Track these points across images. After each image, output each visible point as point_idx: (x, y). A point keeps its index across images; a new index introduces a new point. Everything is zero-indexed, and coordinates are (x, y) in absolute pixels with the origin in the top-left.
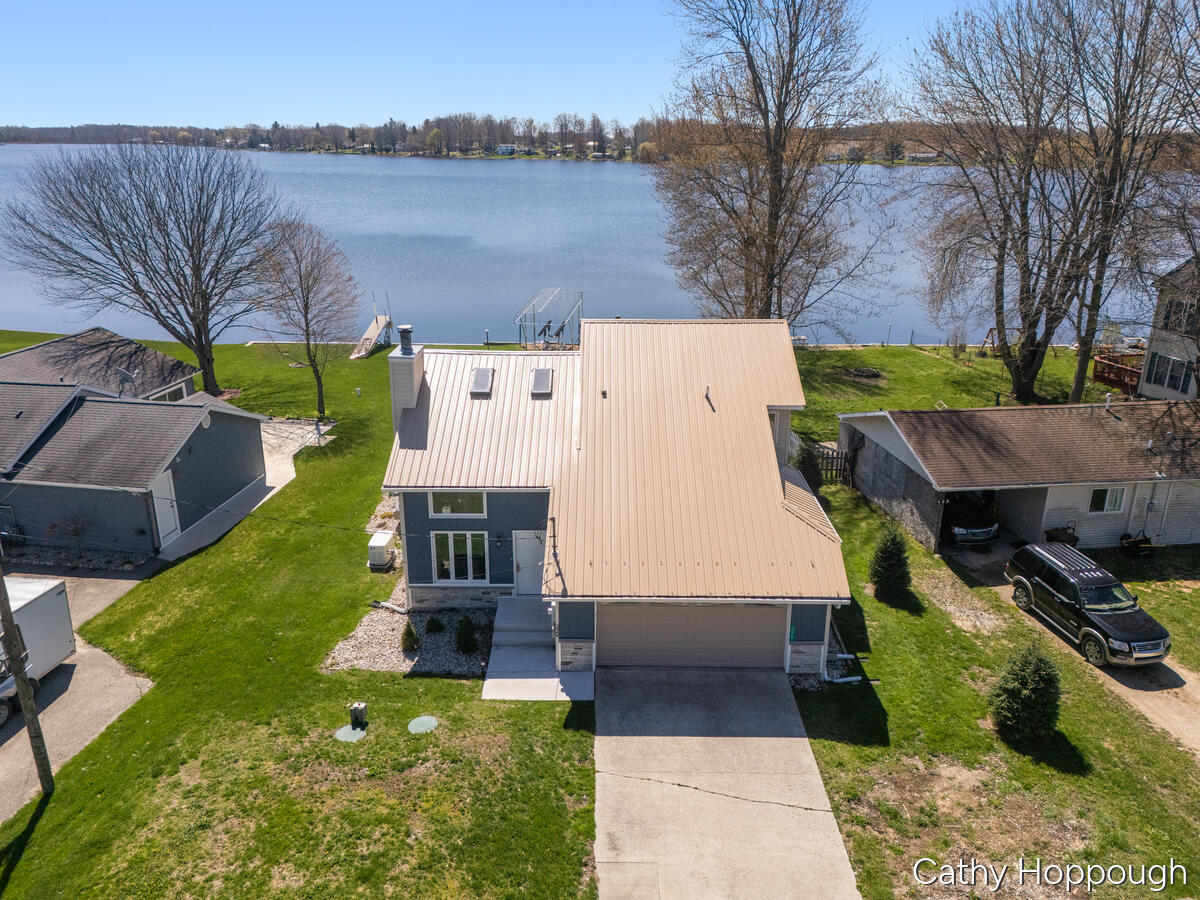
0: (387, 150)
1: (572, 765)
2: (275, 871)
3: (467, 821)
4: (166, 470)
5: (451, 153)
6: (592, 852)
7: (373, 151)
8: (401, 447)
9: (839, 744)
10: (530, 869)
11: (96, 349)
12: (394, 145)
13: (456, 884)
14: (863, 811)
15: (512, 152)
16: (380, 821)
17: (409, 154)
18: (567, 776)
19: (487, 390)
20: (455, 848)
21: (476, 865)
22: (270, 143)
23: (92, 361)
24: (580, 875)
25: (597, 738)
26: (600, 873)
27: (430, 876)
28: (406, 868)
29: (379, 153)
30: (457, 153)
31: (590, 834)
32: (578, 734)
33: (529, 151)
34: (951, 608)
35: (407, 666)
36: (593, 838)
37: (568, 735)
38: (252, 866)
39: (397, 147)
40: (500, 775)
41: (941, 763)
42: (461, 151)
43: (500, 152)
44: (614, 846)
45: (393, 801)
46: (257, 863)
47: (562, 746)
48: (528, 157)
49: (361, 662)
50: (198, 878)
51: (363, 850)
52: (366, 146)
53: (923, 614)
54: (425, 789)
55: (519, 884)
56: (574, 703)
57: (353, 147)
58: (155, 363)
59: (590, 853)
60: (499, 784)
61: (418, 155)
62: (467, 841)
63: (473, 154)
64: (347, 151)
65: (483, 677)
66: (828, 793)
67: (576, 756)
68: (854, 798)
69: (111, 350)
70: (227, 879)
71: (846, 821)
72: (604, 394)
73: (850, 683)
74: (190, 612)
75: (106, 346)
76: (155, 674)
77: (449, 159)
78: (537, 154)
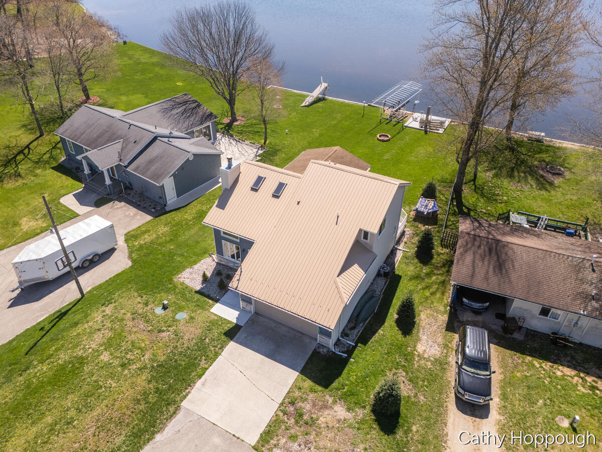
1: (215, 350)
2: (105, 352)
3: (163, 358)
4: (170, 177)
6: (196, 383)
8: (216, 206)
9: (309, 380)
10: (172, 381)
11: (181, 105)
13: (145, 378)
14: (291, 409)
16: (139, 348)
18: (209, 353)
19: (257, 189)
20: (153, 367)
21: (155, 374)
23: (177, 111)
24: (186, 389)
25: (231, 342)
26: (193, 391)
27: (139, 372)
28: (135, 367)
31: (200, 377)
32: (226, 338)
34: (424, 338)
35: (198, 287)
36: (200, 378)
37: (223, 337)
38: (101, 348)
40: (185, 345)
41: (340, 404)
44: (203, 385)
45: (147, 343)
46: (102, 348)
47: (217, 341)
49: (188, 280)
50: (87, 347)
51: (128, 356)
53: (407, 336)
54: (159, 342)
55: (164, 385)
56: (236, 324)
58: (201, 113)
59: (195, 383)
60: (183, 349)
62: (158, 366)
65: (217, 301)
66: (285, 397)
67: (219, 346)
68: (292, 403)
69: (187, 105)
70: (93, 350)
71: (280, 410)
72: (299, 203)
73: (342, 356)
74: (158, 238)
75: (186, 102)
76: (134, 261)
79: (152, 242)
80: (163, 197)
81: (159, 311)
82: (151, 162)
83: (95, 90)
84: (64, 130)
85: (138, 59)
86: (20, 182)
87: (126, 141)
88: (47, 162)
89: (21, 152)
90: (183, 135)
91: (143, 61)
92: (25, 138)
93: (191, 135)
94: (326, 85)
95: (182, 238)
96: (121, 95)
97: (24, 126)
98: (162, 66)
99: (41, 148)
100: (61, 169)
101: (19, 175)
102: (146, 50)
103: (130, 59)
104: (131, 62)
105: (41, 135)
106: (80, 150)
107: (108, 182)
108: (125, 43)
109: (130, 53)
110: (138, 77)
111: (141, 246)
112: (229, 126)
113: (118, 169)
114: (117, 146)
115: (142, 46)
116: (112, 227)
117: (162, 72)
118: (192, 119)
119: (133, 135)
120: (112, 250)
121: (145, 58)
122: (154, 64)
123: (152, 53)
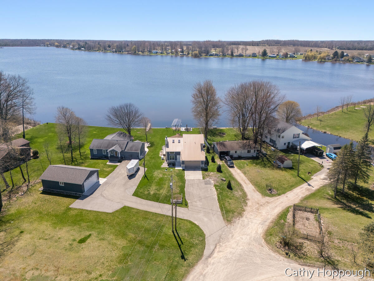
4: (140, 150)
7: (116, 52)
9: (204, 171)
12: (122, 50)
14: (204, 175)
15: (157, 53)
17: (127, 53)
19: (174, 142)
22: (85, 48)
23: (122, 136)
25: (185, 171)
29: (118, 52)
30: (140, 53)
33: (162, 52)
34: (218, 162)
35: (168, 167)
39: (123, 50)
41: (211, 172)
42: (142, 52)
43: (153, 53)
47: (182, 172)
48: (161, 54)
49: (164, 166)
52: (114, 50)
53: (215, 163)
56: (183, 169)
57: (110, 50)
60: (177, 173)
61: (129, 53)
63: (145, 53)
64: (108, 51)
65: (175, 167)
72: (185, 142)
73: (206, 167)
75: (122, 133)
77: (138, 55)
78: (164, 53)
81: (166, 171)
82: (131, 147)
84: (93, 147)
87: (119, 144)
106: (102, 150)
107: (120, 156)
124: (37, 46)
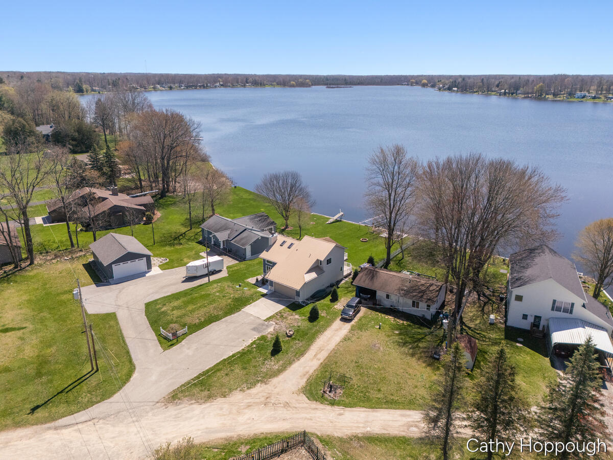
0: (512, 94)
1: (257, 298)
3: (237, 297)
4: (249, 245)
5: (547, 96)
6: (248, 306)
7: (505, 94)
8: (265, 251)
9: (288, 309)
10: (239, 303)
11: (259, 217)
13: (230, 301)
15: (584, 97)
16: (230, 293)
17: (524, 96)
18: (255, 299)
19: (282, 245)
20: (233, 298)
22: (458, 88)
23: (257, 220)
25: (262, 298)
26: (246, 307)
27: (229, 299)
28: (227, 297)
29: (507, 95)
30: (550, 97)
33: (595, 96)
34: (339, 304)
35: (254, 283)
38: (216, 292)
39: (519, 91)
41: (297, 315)
42: (553, 95)
43: (577, 97)
47: (258, 296)
48: (594, 100)
49: (250, 281)
50: (211, 291)
52: (502, 91)
53: (332, 303)
54: (237, 293)
55: (237, 304)
56: (266, 293)
58: (269, 222)
60: (245, 296)
61: (528, 97)
62: (235, 299)
63: (560, 97)
64: (493, 93)
65: (261, 287)
66: (278, 311)
67: (259, 298)
68: (280, 313)
71: (275, 314)
72: (297, 250)
73: (304, 305)
74: (240, 268)
75: (262, 216)
76: (229, 275)
77: (545, 100)
78: (599, 98)
79: (237, 270)
80: (245, 254)
81: (238, 287)
82: (242, 239)
83: (217, 210)
84: (204, 226)
85: (242, 196)
86: (181, 246)
87: (232, 230)
88: (193, 240)
89: (182, 235)
90: (259, 230)
91: (244, 197)
92: (183, 230)
93: (263, 230)
94: (342, 213)
95: (250, 269)
96: (230, 213)
97: (182, 224)
98: (255, 200)
99: (191, 234)
100: (200, 243)
101: (181, 244)
102: (247, 191)
103: (237, 195)
104: (237, 198)
105: (191, 229)
106: (211, 233)
107: (222, 247)
108: (235, 187)
109: (238, 193)
110: (240, 205)
111: (233, 271)
112: (283, 230)
113: (227, 242)
114: (228, 232)
115: (245, 190)
116: (223, 260)
117: (254, 203)
118: (263, 223)
119: (236, 227)
120: (220, 271)
121: (245, 196)
122: (250, 199)
123: (250, 193)
124: (398, 85)
